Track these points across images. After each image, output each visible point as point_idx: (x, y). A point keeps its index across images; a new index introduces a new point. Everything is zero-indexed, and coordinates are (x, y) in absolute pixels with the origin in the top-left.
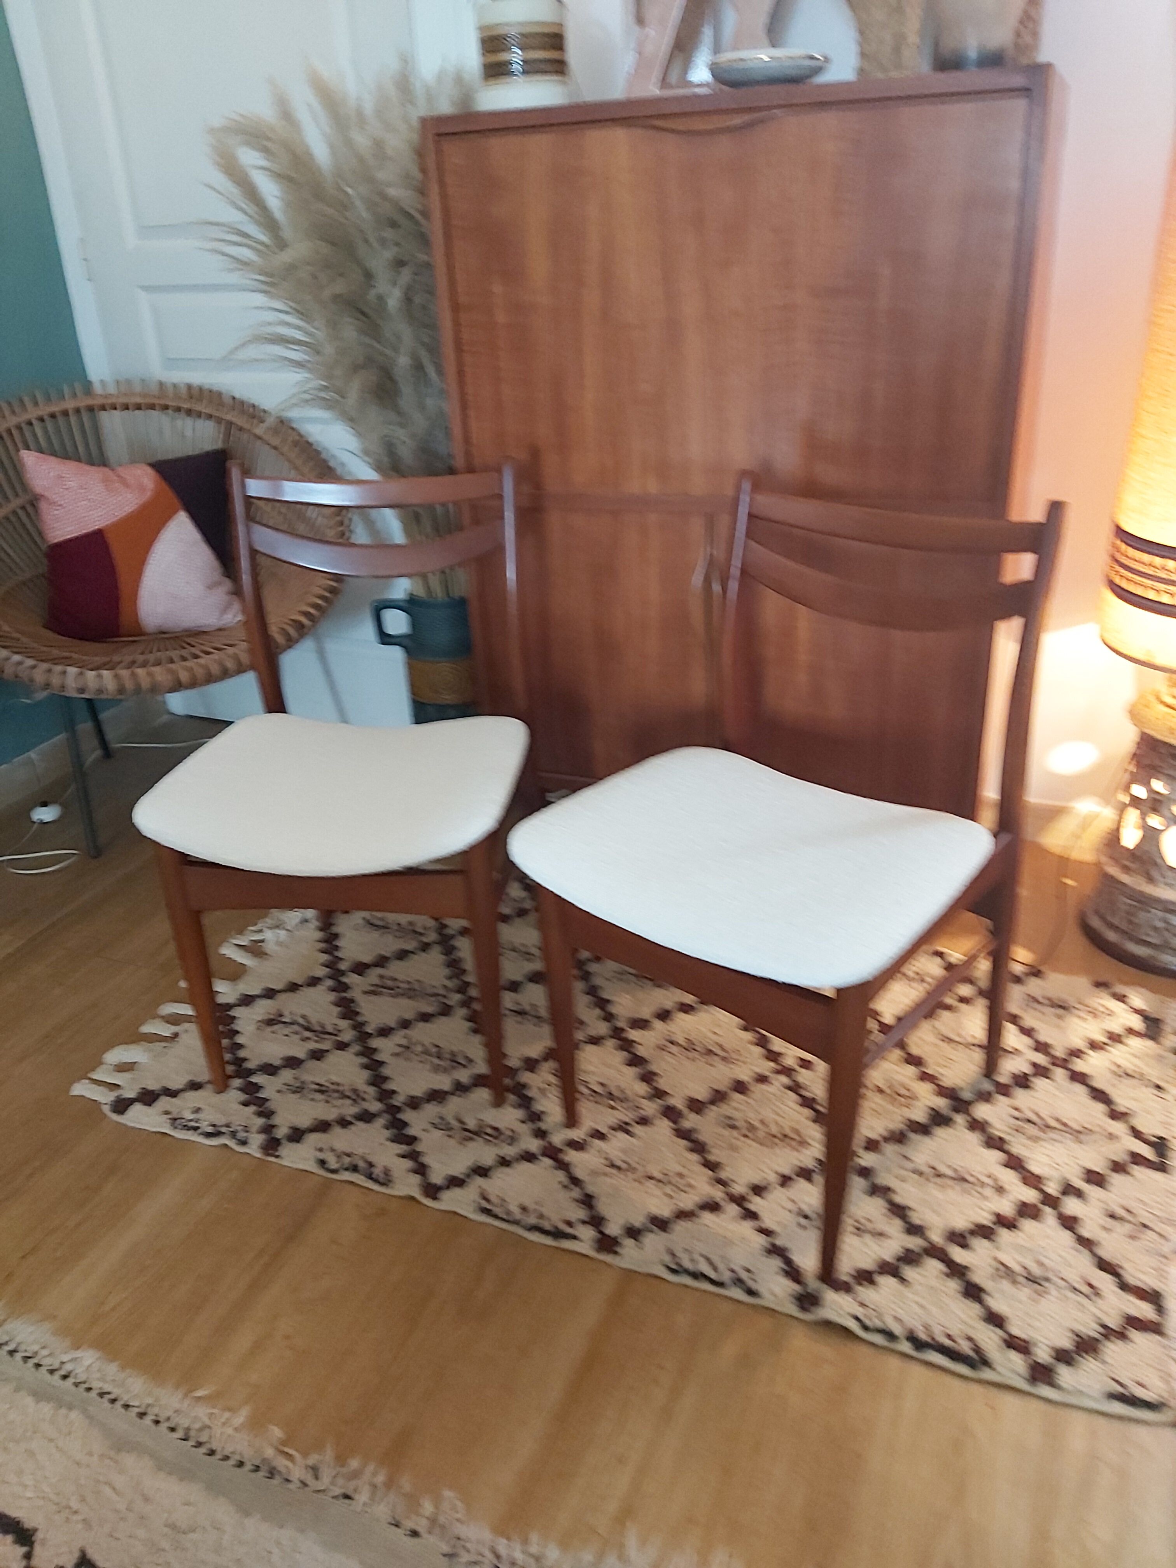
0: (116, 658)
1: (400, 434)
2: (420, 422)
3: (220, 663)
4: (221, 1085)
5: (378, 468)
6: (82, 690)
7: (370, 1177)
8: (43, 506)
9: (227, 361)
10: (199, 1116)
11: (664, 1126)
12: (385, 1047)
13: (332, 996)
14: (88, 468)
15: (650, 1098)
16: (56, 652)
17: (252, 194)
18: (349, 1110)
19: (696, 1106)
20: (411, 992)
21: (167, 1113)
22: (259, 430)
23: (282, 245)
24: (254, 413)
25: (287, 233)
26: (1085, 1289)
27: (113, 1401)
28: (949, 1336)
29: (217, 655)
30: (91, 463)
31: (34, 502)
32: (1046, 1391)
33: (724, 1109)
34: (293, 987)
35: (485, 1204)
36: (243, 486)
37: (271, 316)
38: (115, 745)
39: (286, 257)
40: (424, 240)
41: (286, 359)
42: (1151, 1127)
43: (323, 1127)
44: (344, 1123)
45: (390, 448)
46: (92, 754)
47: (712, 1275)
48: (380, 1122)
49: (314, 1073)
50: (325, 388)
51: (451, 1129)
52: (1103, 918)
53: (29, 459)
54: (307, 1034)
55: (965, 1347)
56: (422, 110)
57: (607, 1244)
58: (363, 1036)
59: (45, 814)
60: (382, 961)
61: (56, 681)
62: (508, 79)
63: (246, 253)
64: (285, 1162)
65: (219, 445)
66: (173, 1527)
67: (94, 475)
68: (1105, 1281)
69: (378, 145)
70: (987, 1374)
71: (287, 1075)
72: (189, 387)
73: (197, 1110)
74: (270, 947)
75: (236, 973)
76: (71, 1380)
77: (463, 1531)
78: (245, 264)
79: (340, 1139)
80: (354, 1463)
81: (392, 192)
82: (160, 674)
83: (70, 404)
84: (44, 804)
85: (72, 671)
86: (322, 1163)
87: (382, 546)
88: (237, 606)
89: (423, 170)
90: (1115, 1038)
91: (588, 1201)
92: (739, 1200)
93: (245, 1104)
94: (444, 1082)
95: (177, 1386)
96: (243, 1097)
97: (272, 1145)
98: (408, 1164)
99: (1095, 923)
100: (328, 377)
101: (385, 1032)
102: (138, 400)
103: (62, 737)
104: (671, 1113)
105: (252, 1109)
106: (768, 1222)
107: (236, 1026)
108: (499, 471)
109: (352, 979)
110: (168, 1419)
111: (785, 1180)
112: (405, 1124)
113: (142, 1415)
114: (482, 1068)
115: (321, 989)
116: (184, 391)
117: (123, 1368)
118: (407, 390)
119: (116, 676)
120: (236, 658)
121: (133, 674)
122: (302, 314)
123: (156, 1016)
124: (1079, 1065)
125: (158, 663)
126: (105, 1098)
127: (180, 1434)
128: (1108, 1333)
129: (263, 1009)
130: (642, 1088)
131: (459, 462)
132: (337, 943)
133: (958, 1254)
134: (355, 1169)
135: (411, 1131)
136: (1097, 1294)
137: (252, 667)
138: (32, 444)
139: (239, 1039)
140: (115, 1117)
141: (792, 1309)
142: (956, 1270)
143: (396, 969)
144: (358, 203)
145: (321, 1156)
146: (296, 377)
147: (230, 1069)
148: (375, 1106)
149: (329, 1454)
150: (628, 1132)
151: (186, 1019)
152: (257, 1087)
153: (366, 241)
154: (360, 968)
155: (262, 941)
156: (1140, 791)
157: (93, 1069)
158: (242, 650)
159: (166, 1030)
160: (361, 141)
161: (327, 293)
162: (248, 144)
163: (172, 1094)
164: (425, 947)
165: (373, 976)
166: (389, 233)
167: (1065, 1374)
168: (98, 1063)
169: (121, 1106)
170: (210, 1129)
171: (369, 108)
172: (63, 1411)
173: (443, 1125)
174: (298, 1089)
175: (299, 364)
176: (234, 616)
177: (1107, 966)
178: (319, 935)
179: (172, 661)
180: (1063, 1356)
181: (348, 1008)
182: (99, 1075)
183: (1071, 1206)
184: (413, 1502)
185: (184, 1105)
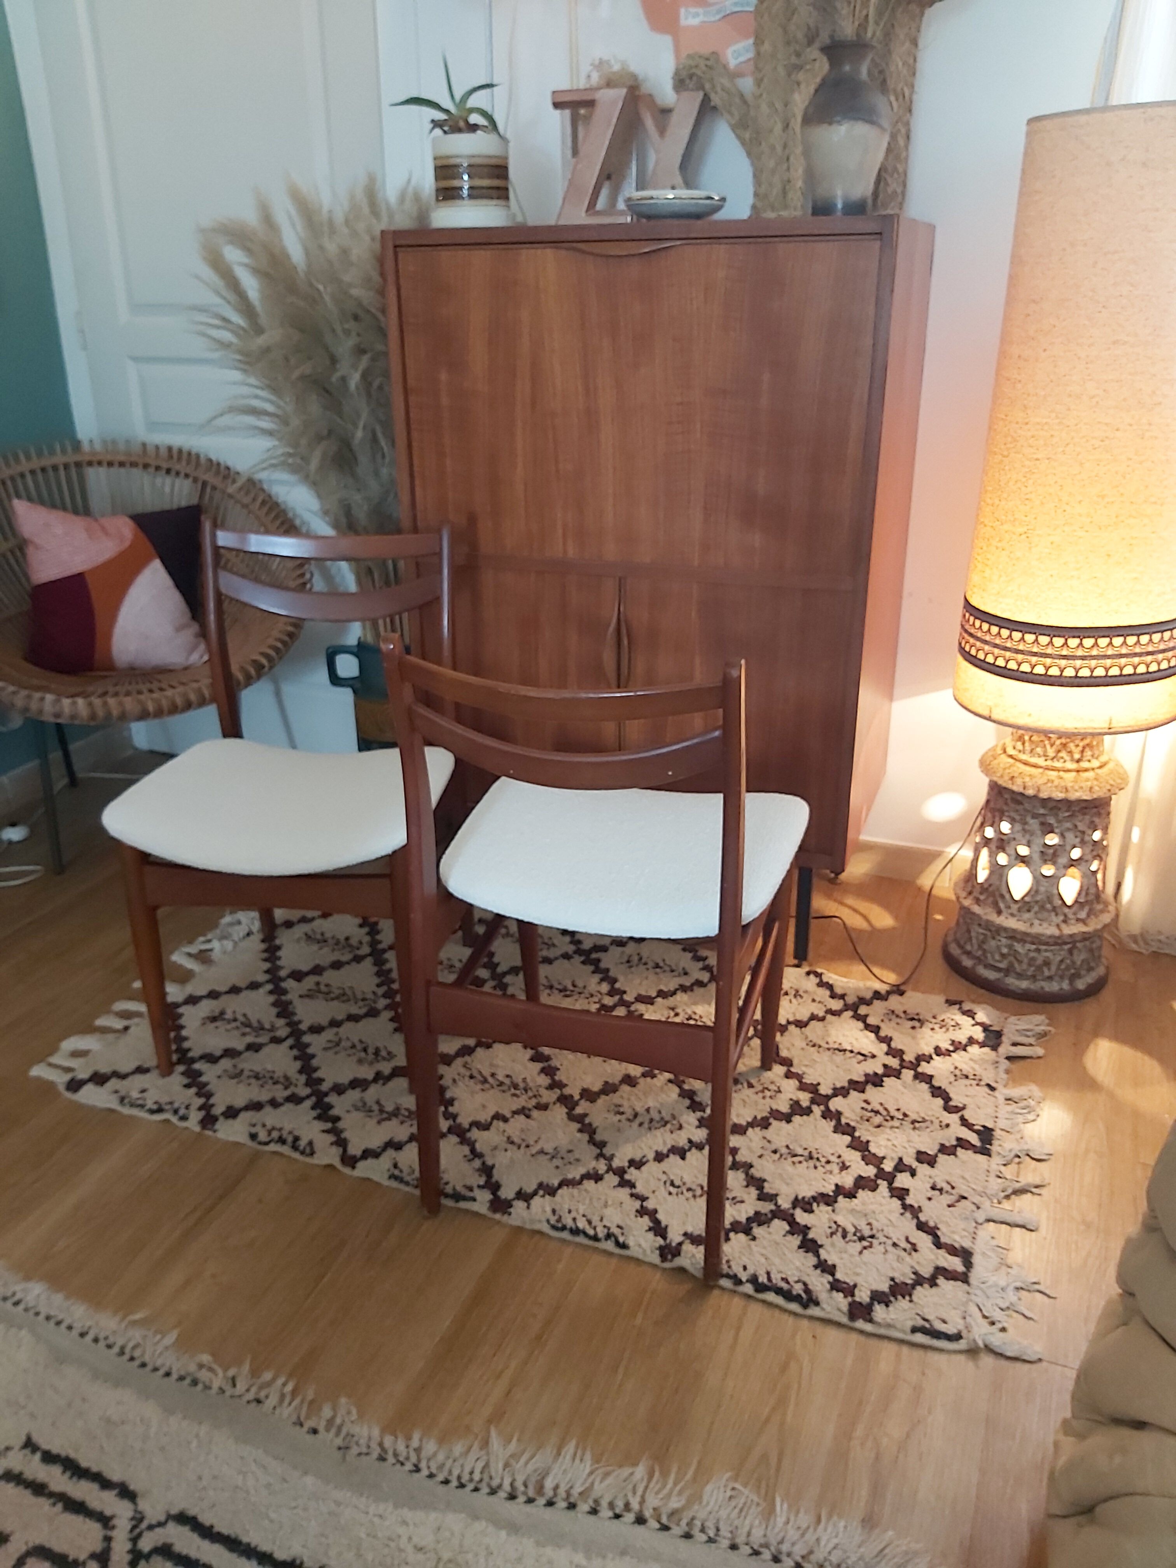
0: (90, 689)
1: (357, 498)
2: (374, 487)
3: (185, 695)
4: (166, 1070)
5: (336, 526)
6: (57, 715)
7: (295, 1147)
8: (30, 551)
9: (207, 426)
10: (145, 1094)
11: (560, 1112)
12: (316, 1043)
13: (272, 999)
14: (74, 518)
15: (550, 1087)
16: (35, 682)
17: (234, 284)
18: (280, 1094)
19: (589, 1095)
20: (343, 997)
21: (116, 1092)
22: (231, 490)
23: (259, 330)
24: (226, 473)
25: (263, 320)
26: (904, 1244)
27: (58, 1323)
28: (785, 1280)
29: (181, 689)
30: (76, 512)
31: (21, 546)
32: (860, 1324)
33: (615, 1098)
34: (235, 990)
35: (396, 1172)
36: (214, 537)
37: (245, 390)
38: (80, 775)
39: (261, 341)
40: (382, 332)
41: (257, 428)
42: (978, 1119)
43: (256, 1106)
44: (274, 1103)
45: (348, 511)
46: (61, 782)
47: (591, 1232)
48: (308, 1103)
49: (250, 1063)
50: (290, 455)
51: (371, 1111)
52: (961, 947)
53: (20, 507)
54: (248, 1030)
55: (798, 1289)
56: (383, 225)
57: (500, 1205)
58: (296, 1033)
59: (15, 834)
60: (317, 970)
61: (34, 706)
62: (458, 202)
63: (226, 336)
64: (221, 1135)
65: (195, 501)
66: (108, 1421)
67: (78, 524)
68: (924, 1241)
69: (345, 252)
70: (814, 1311)
71: (226, 1064)
72: (170, 449)
73: (143, 1091)
74: (216, 955)
75: (185, 977)
76: (21, 1307)
77: (356, 1429)
78: (225, 346)
79: (270, 1116)
80: (267, 1376)
81: (355, 292)
82: (129, 703)
83: (59, 459)
84: (13, 825)
85: (49, 697)
86: (253, 1137)
87: (335, 594)
88: (202, 647)
89: (382, 274)
90: (958, 1047)
91: (487, 1170)
92: (620, 1172)
93: (187, 1086)
94: (367, 1072)
95: (115, 1313)
96: (186, 1081)
97: (209, 1121)
98: (331, 1138)
99: (955, 950)
100: (296, 446)
101: (316, 1029)
102: (122, 458)
103: (34, 764)
104: (565, 1100)
105: (193, 1090)
106: (640, 1189)
107: (183, 1021)
108: (439, 531)
109: (290, 984)
110: (106, 1338)
111: (660, 1157)
112: (330, 1107)
113: (82, 1335)
114: (401, 1060)
115: (262, 991)
116: (163, 452)
117: (67, 1298)
118: (364, 459)
119: (90, 704)
120: (199, 691)
121: (105, 704)
122: (274, 389)
123: (108, 1012)
124: (924, 1068)
125: (128, 694)
126: (60, 1079)
127: (116, 1349)
128: (919, 1280)
129: (206, 1007)
130: (544, 1080)
131: (406, 523)
132: (279, 954)
133: (801, 1217)
134: (282, 1141)
135: (334, 1112)
136: (916, 1251)
137: (213, 700)
138: (23, 493)
139: (184, 1033)
140: (69, 1095)
141: (655, 1258)
142: (796, 1228)
143: (330, 977)
144: (327, 298)
145: (253, 1130)
146: (266, 443)
147: (175, 1057)
148: (304, 1091)
149: (246, 1368)
150: (528, 1117)
151: (138, 1014)
152: (199, 1074)
153: (333, 331)
154: (297, 976)
155: (211, 950)
156: (989, 832)
157: (51, 1054)
158: (205, 684)
159: (119, 1024)
160: (331, 247)
161: (296, 374)
162: (231, 243)
163: (123, 1077)
164: (358, 959)
165: (309, 982)
166: (351, 325)
167: (879, 1311)
168: (54, 1049)
169: (75, 1085)
170: (155, 1107)
171: (339, 217)
172: (14, 1330)
173: (363, 1107)
174: (237, 1075)
175: (270, 433)
176: (199, 656)
177: (959, 987)
178: (263, 946)
179: (140, 692)
180: (878, 1297)
181: (284, 1010)
182: (55, 1059)
183: (902, 1180)
184: (314, 1406)
185: (133, 1086)
